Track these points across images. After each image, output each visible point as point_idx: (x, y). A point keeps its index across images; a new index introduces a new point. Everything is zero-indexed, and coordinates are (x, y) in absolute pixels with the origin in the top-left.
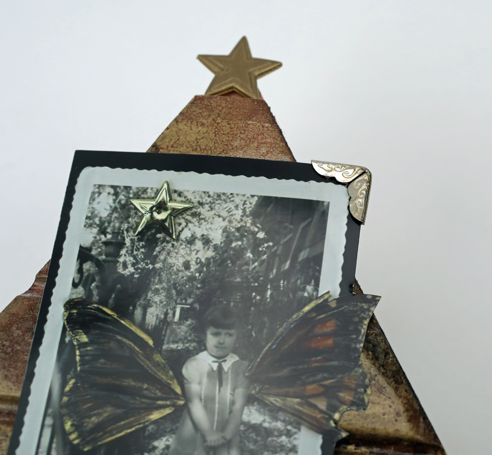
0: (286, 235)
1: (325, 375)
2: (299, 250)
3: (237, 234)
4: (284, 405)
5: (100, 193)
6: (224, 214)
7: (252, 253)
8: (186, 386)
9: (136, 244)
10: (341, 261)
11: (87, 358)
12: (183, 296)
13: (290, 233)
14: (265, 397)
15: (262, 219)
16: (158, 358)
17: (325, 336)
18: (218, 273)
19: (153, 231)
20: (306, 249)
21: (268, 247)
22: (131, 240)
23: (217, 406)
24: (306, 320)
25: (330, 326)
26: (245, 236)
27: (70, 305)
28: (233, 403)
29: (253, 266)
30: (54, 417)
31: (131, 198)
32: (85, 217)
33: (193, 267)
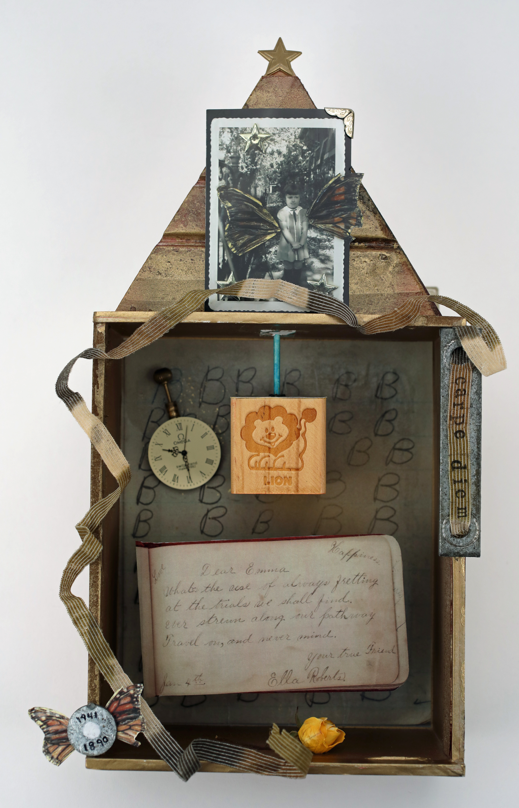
0: (317, 147)
1: (342, 213)
2: (323, 154)
3: (293, 148)
4: (325, 228)
5: (223, 132)
6: (286, 138)
7: (302, 157)
8: (280, 223)
9: (246, 157)
10: (344, 158)
11: (232, 214)
12: (272, 181)
13: (318, 145)
14: (316, 225)
15: (304, 139)
16: (265, 211)
17: (341, 194)
18: (287, 168)
19: (253, 150)
20: (327, 153)
21: (309, 154)
22: (243, 155)
23: (295, 231)
24: (330, 188)
25: (342, 190)
26: (297, 149)
27: (219, 189)
28: (302, 229)
29: (303, 163)
30: (223, 242)
31: (239, 134)
32: (218, 145)
33: (275, 166)
